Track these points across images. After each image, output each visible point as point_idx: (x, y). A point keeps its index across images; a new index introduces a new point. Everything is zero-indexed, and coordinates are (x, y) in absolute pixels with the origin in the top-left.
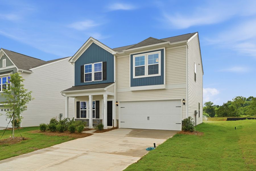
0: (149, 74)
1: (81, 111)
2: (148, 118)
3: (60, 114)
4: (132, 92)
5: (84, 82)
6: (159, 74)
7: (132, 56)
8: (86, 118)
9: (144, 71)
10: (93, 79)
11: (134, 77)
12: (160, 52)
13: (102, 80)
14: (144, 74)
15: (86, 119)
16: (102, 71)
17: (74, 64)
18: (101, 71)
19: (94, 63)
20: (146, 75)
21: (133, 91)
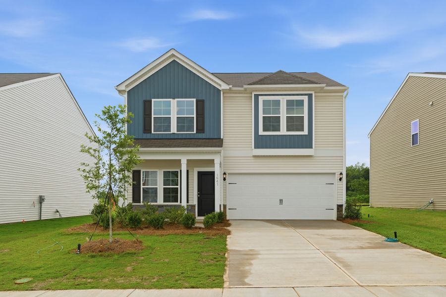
0: (288, 130)
1: (143, 188)
2: (281, 201)
3: (41, 197)
4: (252, 158)
5: (153, 132)
6: (306, 132)
7: (257, 96)
8: (157, 202)
9: (280, 125)
10: (174, 129)
11: (261, 132)
12: (307, 97)
13: (195, 132)
14: (279, 130)
15: (156, 206)
16: (195, 116)
17: (126, 96)
18: (193, 116)
19: (176, 100)
20: (283, 131)
21: (255, 156)
